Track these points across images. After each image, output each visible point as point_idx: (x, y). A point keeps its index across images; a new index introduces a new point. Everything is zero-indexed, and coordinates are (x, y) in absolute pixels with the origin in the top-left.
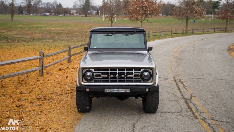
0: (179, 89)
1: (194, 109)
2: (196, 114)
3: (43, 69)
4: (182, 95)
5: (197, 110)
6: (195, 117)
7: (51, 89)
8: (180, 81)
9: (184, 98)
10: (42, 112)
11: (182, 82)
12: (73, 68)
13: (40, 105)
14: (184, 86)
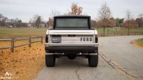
0: (103, 58)
1: (112, 65)
2: (114, 67)
3: (13, 47)
4: (105, 60)
5: (115, 65)
6: (114, 68)
7: (20, 58)
8: (103, 54)
9: (106, 61)
10: (16, 67)
11: (103, 55)
12: (33, 49)
13: (14, 64)
14: (105, 56)
